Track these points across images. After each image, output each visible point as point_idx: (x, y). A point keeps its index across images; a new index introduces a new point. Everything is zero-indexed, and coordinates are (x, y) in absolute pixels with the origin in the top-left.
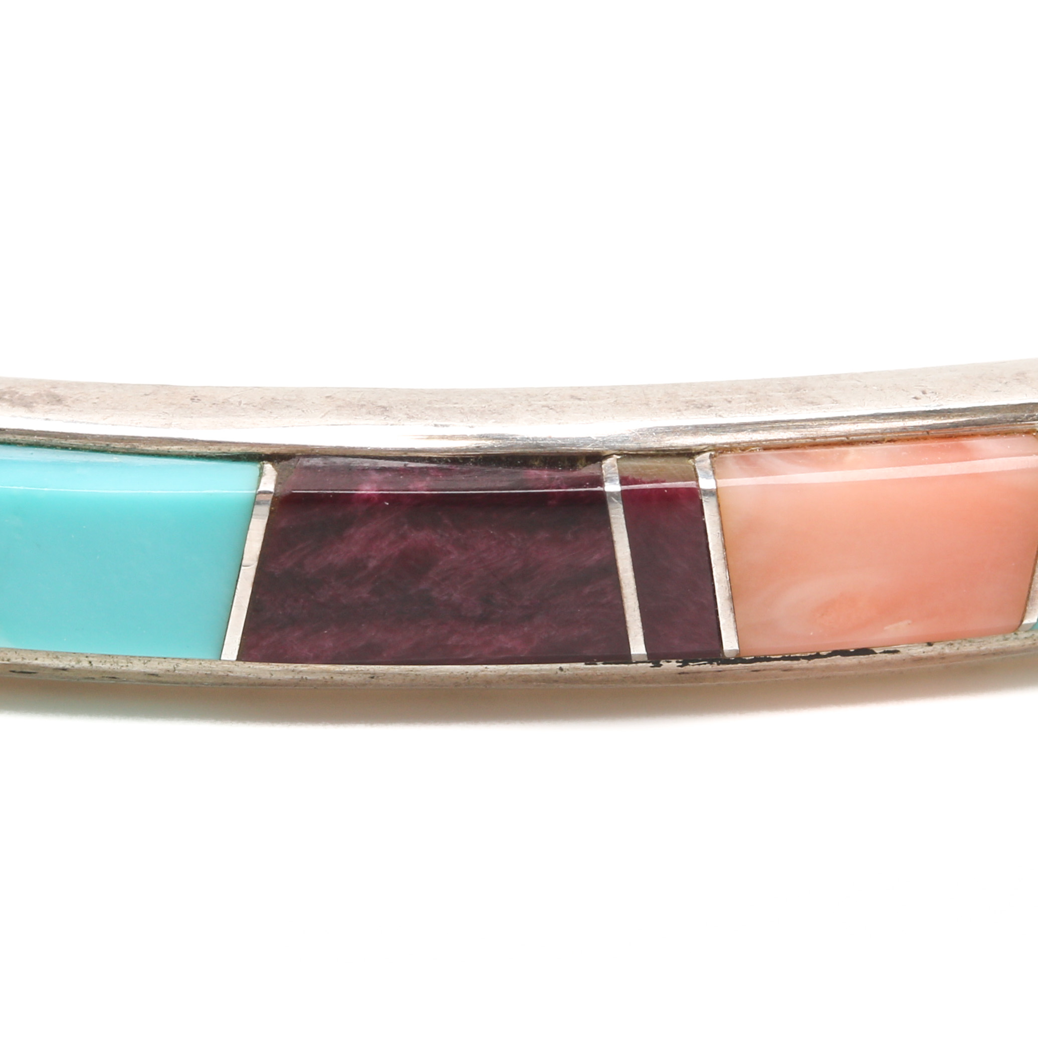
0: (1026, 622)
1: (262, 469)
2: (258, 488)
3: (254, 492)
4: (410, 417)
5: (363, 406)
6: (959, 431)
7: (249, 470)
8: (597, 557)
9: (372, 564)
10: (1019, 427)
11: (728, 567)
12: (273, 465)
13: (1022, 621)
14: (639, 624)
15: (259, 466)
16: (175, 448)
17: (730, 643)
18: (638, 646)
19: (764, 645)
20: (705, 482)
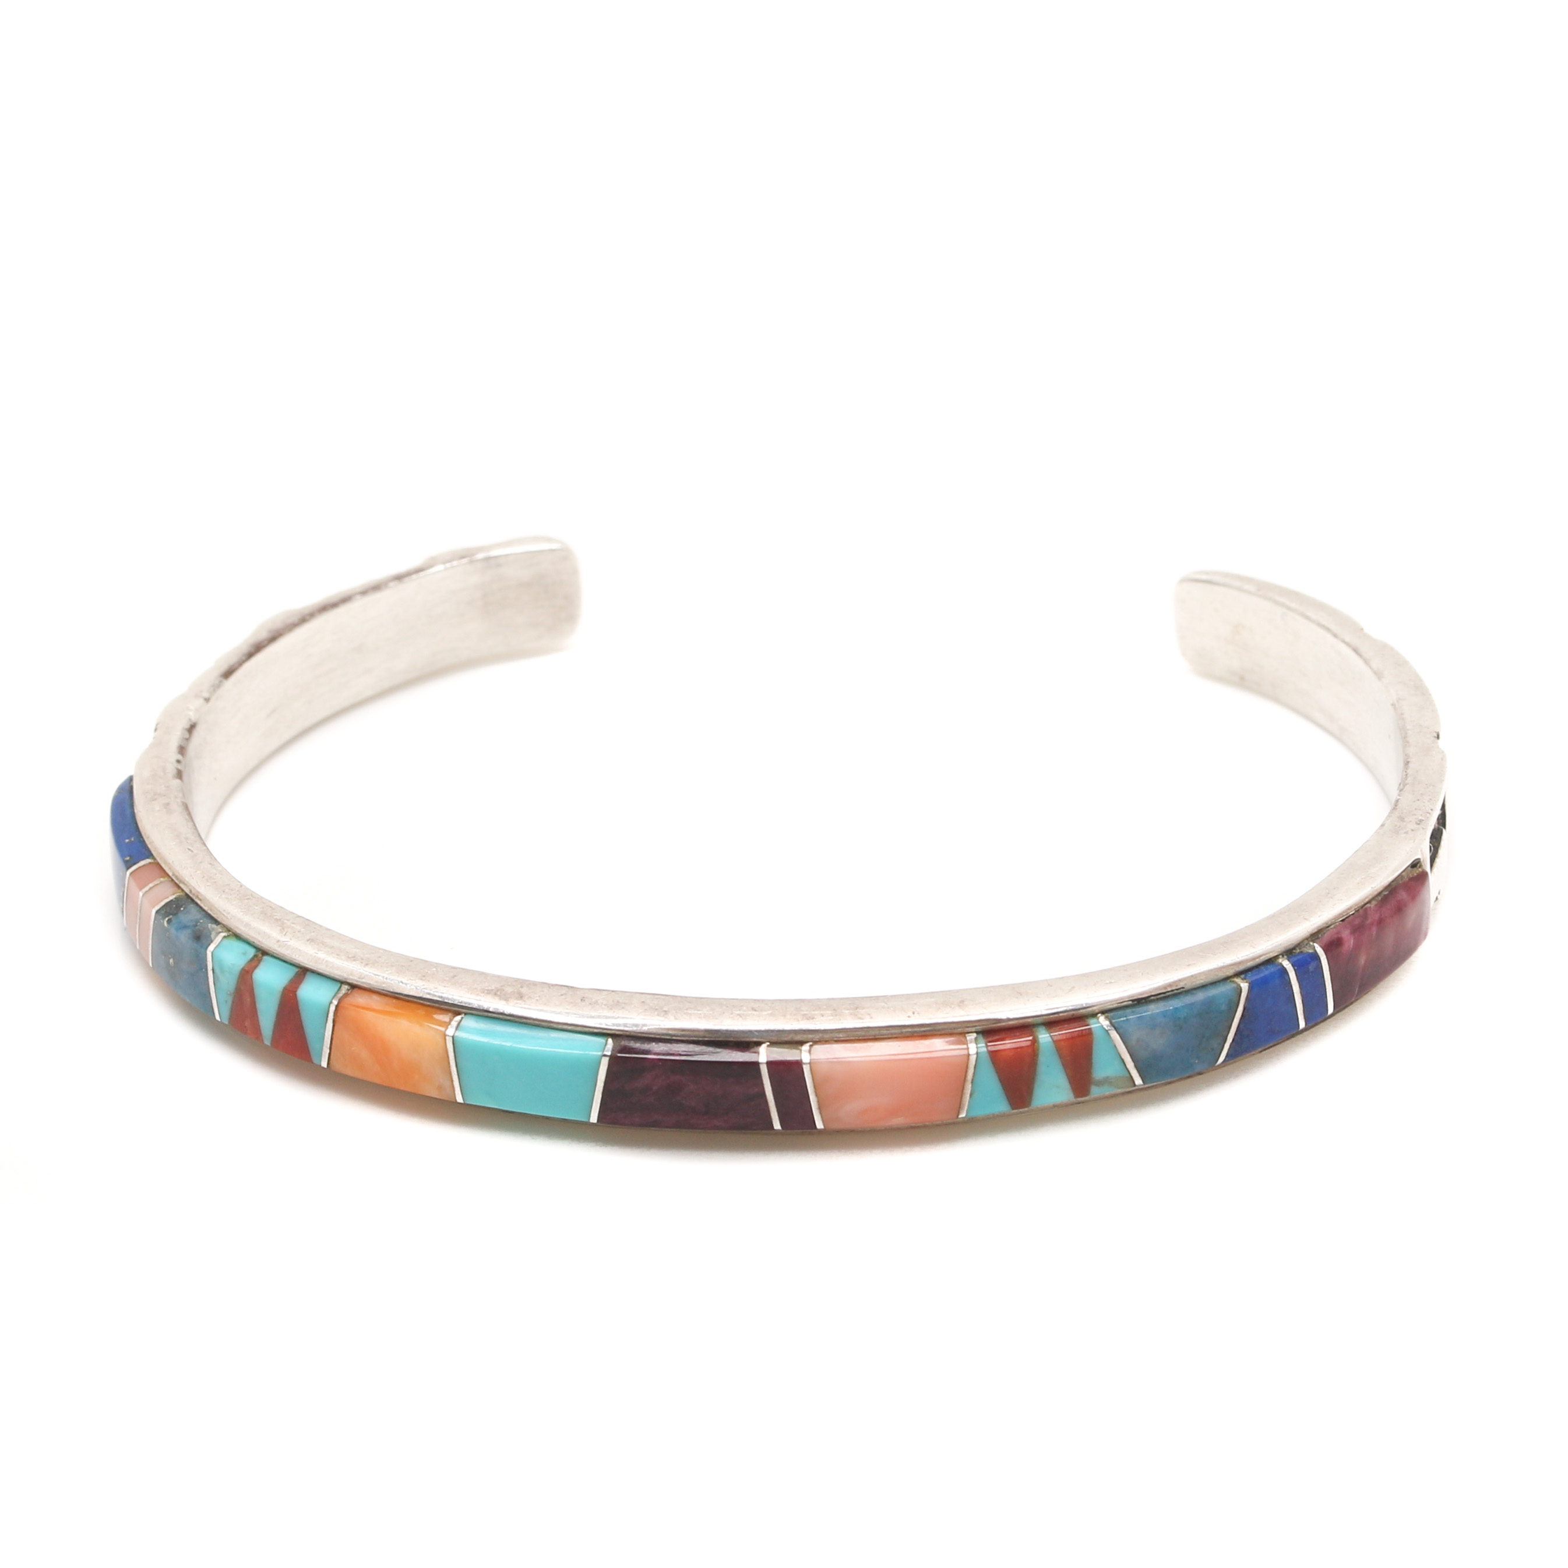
0: (960, 1116)
1: (607, 1041)
2: (603, 1051)
3: (600, 1053)
4: (676, 1019)
5: (656, 1009)
6: (927, 1033)
7: (601, 1040)
8: (756, 1090)
9: (655, 1088)
10: (956, 1031)
11: (817, 1095)
12: (612, 1039)
13: (958, 1115)
14: (777, 1117)
15: (606, 1039)
16: (570, 1028)
17: (819, 1125)
18: (777, 1126)
19: (836, 1126)
20: (805, 1058)
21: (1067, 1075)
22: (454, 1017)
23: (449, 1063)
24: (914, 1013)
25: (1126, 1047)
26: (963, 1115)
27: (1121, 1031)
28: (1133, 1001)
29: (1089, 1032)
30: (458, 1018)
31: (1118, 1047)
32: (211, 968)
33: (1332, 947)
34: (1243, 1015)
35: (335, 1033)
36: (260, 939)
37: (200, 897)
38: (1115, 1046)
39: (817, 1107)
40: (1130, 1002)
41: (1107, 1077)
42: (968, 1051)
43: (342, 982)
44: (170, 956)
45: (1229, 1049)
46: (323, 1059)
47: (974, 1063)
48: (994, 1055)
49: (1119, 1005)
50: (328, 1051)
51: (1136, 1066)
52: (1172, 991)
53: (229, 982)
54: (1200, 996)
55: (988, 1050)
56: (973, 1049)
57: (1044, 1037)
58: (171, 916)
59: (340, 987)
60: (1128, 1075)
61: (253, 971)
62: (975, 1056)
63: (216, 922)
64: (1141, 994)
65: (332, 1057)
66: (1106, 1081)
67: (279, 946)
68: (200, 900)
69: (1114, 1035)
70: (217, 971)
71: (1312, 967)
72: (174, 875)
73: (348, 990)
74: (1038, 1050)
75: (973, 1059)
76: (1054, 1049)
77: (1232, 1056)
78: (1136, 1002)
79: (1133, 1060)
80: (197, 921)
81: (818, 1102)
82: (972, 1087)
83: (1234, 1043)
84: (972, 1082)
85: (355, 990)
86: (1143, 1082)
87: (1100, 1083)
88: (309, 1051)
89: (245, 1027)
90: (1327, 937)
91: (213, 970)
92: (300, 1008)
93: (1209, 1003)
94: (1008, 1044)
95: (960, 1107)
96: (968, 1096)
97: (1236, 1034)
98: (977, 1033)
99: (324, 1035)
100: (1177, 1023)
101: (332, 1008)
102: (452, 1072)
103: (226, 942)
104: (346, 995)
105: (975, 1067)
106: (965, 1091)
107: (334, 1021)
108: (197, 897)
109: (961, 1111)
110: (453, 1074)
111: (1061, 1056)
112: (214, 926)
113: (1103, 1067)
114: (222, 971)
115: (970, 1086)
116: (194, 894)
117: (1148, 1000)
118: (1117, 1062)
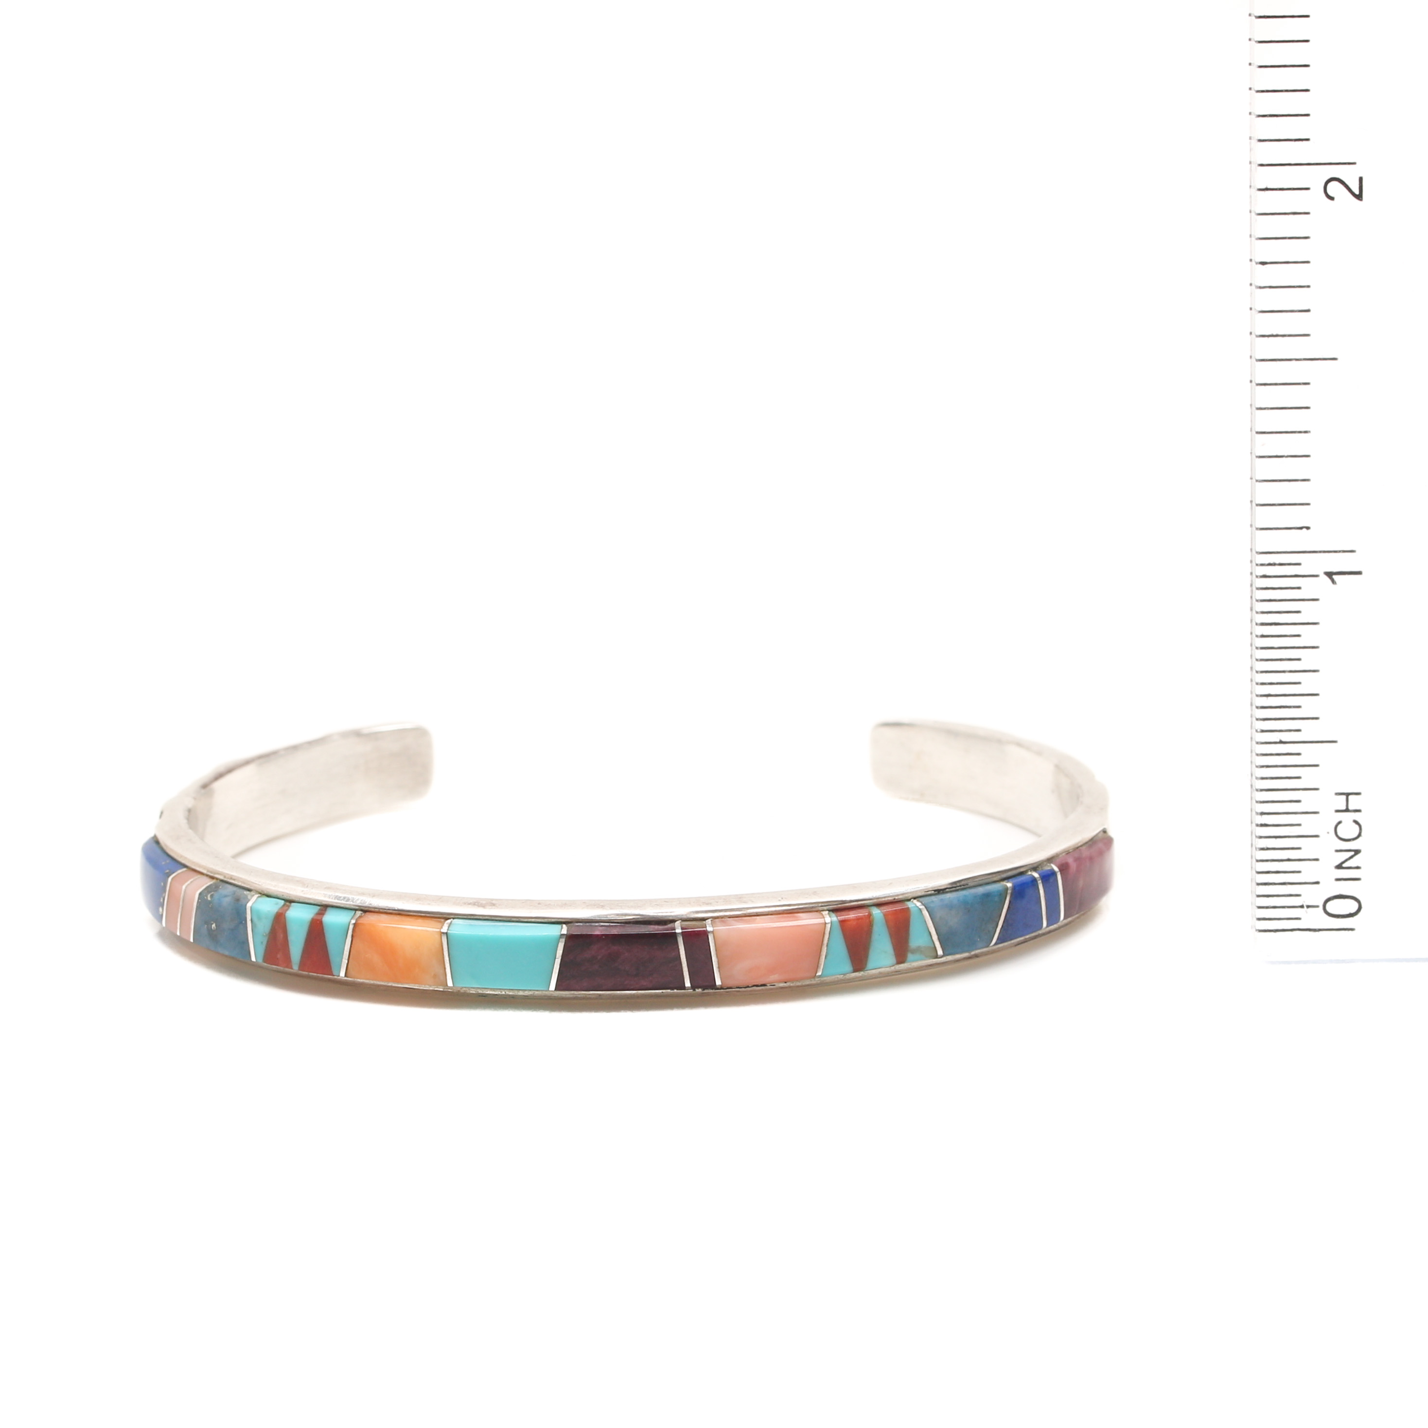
1: (562, 927)
2: (561, 932)
3: (560, 934)
6: (794, 910)
7: (558, 927)
9: (599, 957)
10: (814, 909)
11: (717, 957)
12: (566, 925)
13: (816, 974)
14: (688, 976)
15: (561, 925)
17: (718, 982)
18: (688, 984)
19: (730, 983)
20: (709, 929)
21: (892, 943)
22: (445, 921)
23: (443, 954)
24: (782, 898)
25: (933, 923)
26: (819, 973)
27: (929, 910)
28: (935, 891)
29: (907, 910)
30: (449, 921)
31: (927, 922)
32: (250, 918)
33: (1064, 868)
34: (1009, 907)
35: (352, 946)
36: (288, 892)
37: (233, 878)
38: (925, 921)
39: (717, 966)
40: (933, 892)
41: (919, 947)
42: (825, 920)
43: (356, 910)
44: (212, 922)
45: (1000, 933)
46: (342, 969)
47: (829, 930)
48: (842, 922)
49: (926, 893)
50: (347, 961)
51: (939, 939)
52: (960, 886)
53: (265, 927)
54: (981, 890)
55: (838, 919)
56: (828, 919)
57: (876, 912)
58: (213, 893)
59: (355, 912)
60: (933, 946)
61: (285, 913)
62: (830, 925)
63: (249, 890)
64: (940, 886)
65: (349, 966)
66: (918, 950)
67: (304, 894)
68: (234, 880)
69: (926, 913)
70: (255, 919)
71: (1051, 880)
72: (208, 871)
73: (362, 914)
74: (873, 921)
75: (828, 926)
76: (884, 921)
77: (1000, 940)
78: (936, 892)
79: (937, 933)
80: (234, 893)
81: (718, 962)
82: (827, 949)
83: (1002, 929)
84: (827, 946)
85: (367, 913)
86: (943, 952)
87: (914, 952)
88: (331, 966)
89: (278, 959)
90: (1058, 861)
91: (252, 920)
92: (325, 931)
93: (987, 895)
94: (852, 915)
95: (818, 966)
96: (824, 957)
97: (1004, 922)
98: (829, 910)
99: (344, 949)
100: (967, 907)
101: (351, 927)
102: (445, 961)
103: (260, 899)
104: (360, 917)
105: (829, 934)
106: (822, 953)
107: (352, 936)
108: (231, 878)
109: (818, 970)
110: (446, 963)
111: (889, 927)
112: (248, 892)
113: (917, 939)
114: (259, 918)
115: (826, 948)
116: (228, 878)
117: (944, 891)
118: (926, 934)
